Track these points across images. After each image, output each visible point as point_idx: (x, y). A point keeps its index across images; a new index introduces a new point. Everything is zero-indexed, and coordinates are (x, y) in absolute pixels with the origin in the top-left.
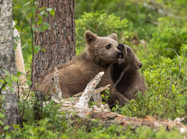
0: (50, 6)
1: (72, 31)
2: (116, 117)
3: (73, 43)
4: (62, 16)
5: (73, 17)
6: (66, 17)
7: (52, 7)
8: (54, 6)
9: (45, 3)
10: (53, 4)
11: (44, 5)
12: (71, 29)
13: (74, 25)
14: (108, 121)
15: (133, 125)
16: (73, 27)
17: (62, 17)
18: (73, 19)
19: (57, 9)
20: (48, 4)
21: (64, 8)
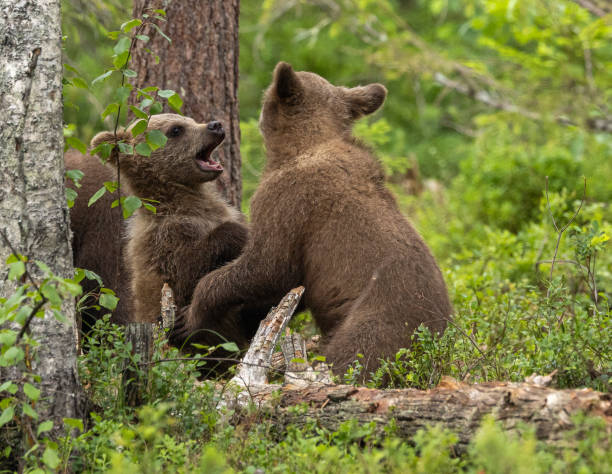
0: (169, 83)
1: (232, 153)
2: (355, 392)
3: (233, 189)
4: (204, 114)
5: (235, 116)
6: (216, 114)
7: (176, 86)
8: (179, 83)
9: (153, 76)
10: (176, 78)
11: (152, 80)
12: (228, 148)
13: (236, 139)
14: (333, 408)
15: (406, 405)
16: (234, 142)
17: (202, 116)
18: (235, 122)
19: (190, 93)
20: (165, 77)
21: (208, 88)
